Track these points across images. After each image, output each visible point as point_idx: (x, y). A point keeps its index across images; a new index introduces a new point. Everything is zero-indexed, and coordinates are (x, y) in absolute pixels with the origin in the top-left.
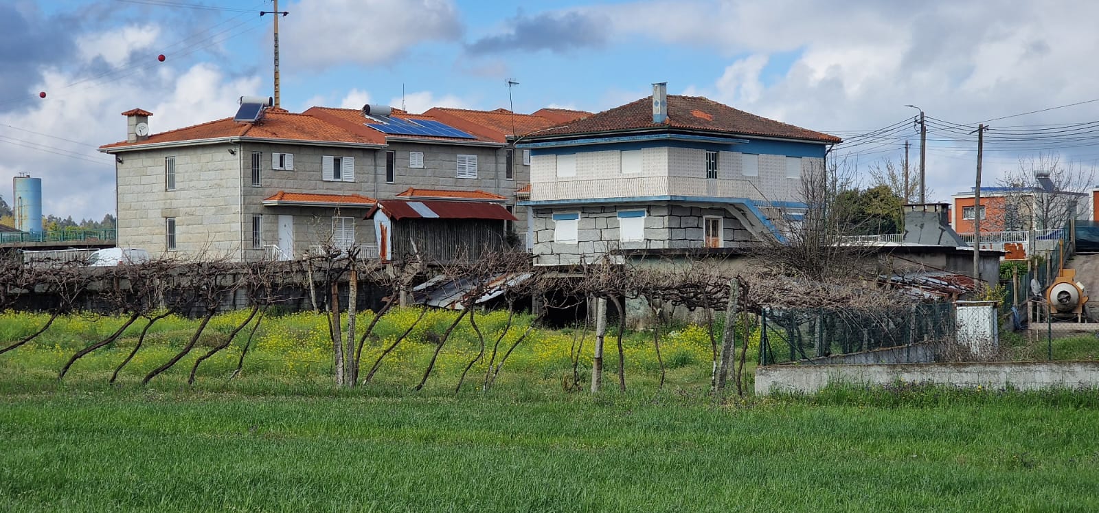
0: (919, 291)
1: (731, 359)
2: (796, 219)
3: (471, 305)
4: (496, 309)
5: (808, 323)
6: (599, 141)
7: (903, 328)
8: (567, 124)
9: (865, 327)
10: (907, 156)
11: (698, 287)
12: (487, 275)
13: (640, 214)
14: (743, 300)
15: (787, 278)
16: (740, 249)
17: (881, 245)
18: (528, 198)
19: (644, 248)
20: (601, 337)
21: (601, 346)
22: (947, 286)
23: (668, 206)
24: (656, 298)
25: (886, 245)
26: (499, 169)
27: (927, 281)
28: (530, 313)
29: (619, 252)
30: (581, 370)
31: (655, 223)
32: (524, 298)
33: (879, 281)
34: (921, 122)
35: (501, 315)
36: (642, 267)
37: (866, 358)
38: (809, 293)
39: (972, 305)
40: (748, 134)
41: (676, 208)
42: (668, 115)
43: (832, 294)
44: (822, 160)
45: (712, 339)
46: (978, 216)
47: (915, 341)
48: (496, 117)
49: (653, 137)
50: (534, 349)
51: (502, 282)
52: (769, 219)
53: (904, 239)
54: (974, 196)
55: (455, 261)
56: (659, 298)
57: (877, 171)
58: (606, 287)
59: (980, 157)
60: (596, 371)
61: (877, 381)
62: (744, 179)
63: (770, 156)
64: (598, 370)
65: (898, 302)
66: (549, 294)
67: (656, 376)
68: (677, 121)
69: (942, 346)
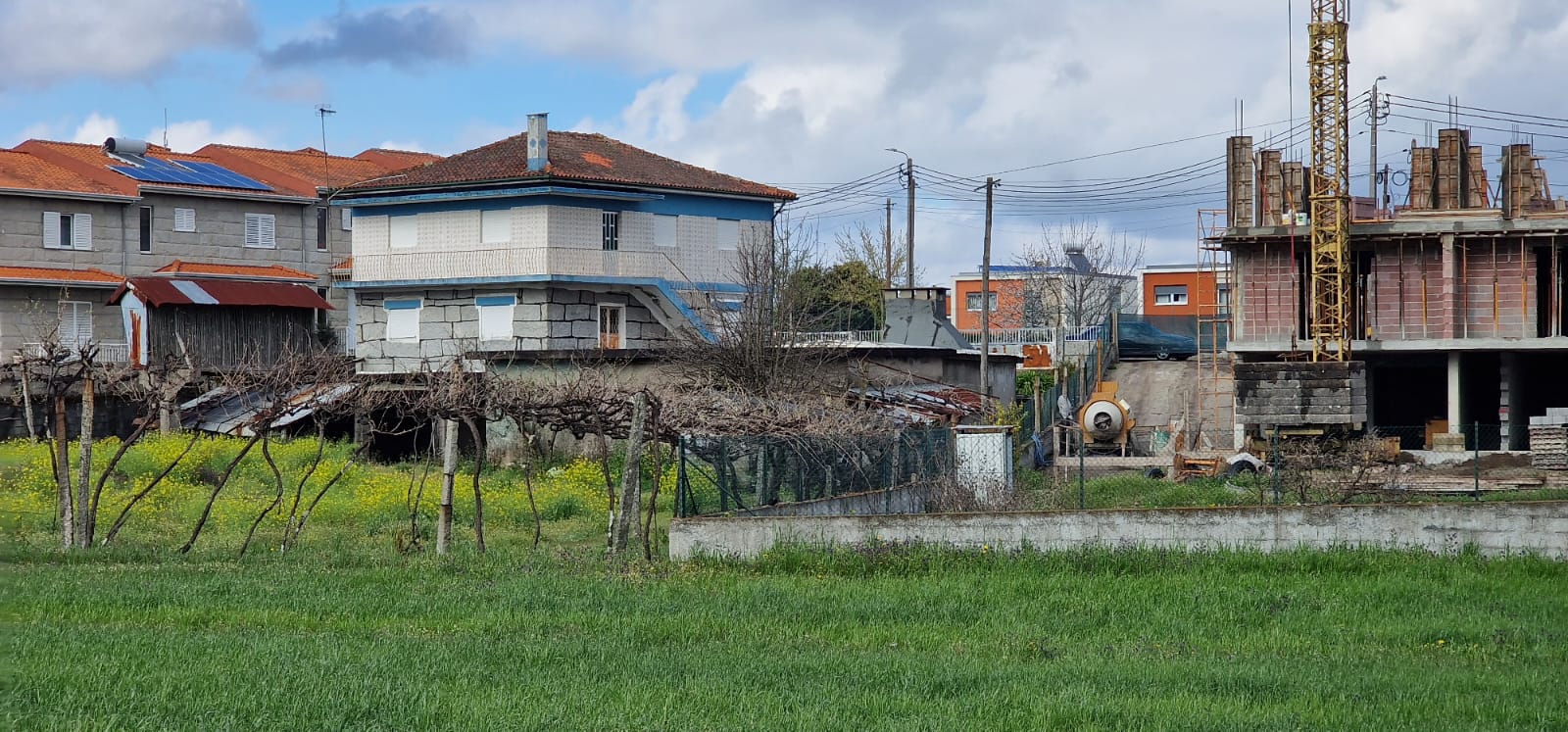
0: (905, 412)
1: (635, 508)
2: (730, 309)
3: (264, 428)
4: (302, 435)
5: (748, 457)
6: (451, 197)
7: (882, 464)
8: (405, 171)
9: (828, 462)
10: (889, 220)
11: (588, 405)
12: (287, 387)
13: (508, 301)
14: (653, 424)
15: (716, 392)
16: (650, 350)
17: (853, 346)
18: (349, 277)
19: (513, 349)
20: (451, 476)
21: (451, 488)
22: (944, 404)
23: (547, 289)
24: (527, 420)
25: (859, 346)
26: (307, 235)
27: (916, 397)
28: (351, 441)
29: (478, 355)
30: (422, 523)
31: (528, 313)
32: (340, 421)
33: (849, 397)
34: (909, 172)
35: (309, 444)
36: (509, 375)
37: (829, 507)
38: (748, 415)
39: (976, 432)
40: (663, 187)
41: (558, 292)
42: (549, 159)
43: (781, 416)
44: (769, 224)
45: (608, 479)
46: (986, 307)
47: (899, 482)
48: (302, 159)
49: (527, 192)
50: (356, 492)
51: (310, 397)
52: (692, 308)
53: (884, 338)
54: (981, 278)
55: (241, 367)
56: (531, 420)
57: (846, 241)
58: (457, 404)
59: (989, 223)
60: (443, 523)
61: (844, 540)
62: (657, 251)
63: (694, 218)
64: (446, 522)
65: (876, 428)
66: (376, 415)
67: (528, 532)
68: (562, 168)
69: (935, 489)
